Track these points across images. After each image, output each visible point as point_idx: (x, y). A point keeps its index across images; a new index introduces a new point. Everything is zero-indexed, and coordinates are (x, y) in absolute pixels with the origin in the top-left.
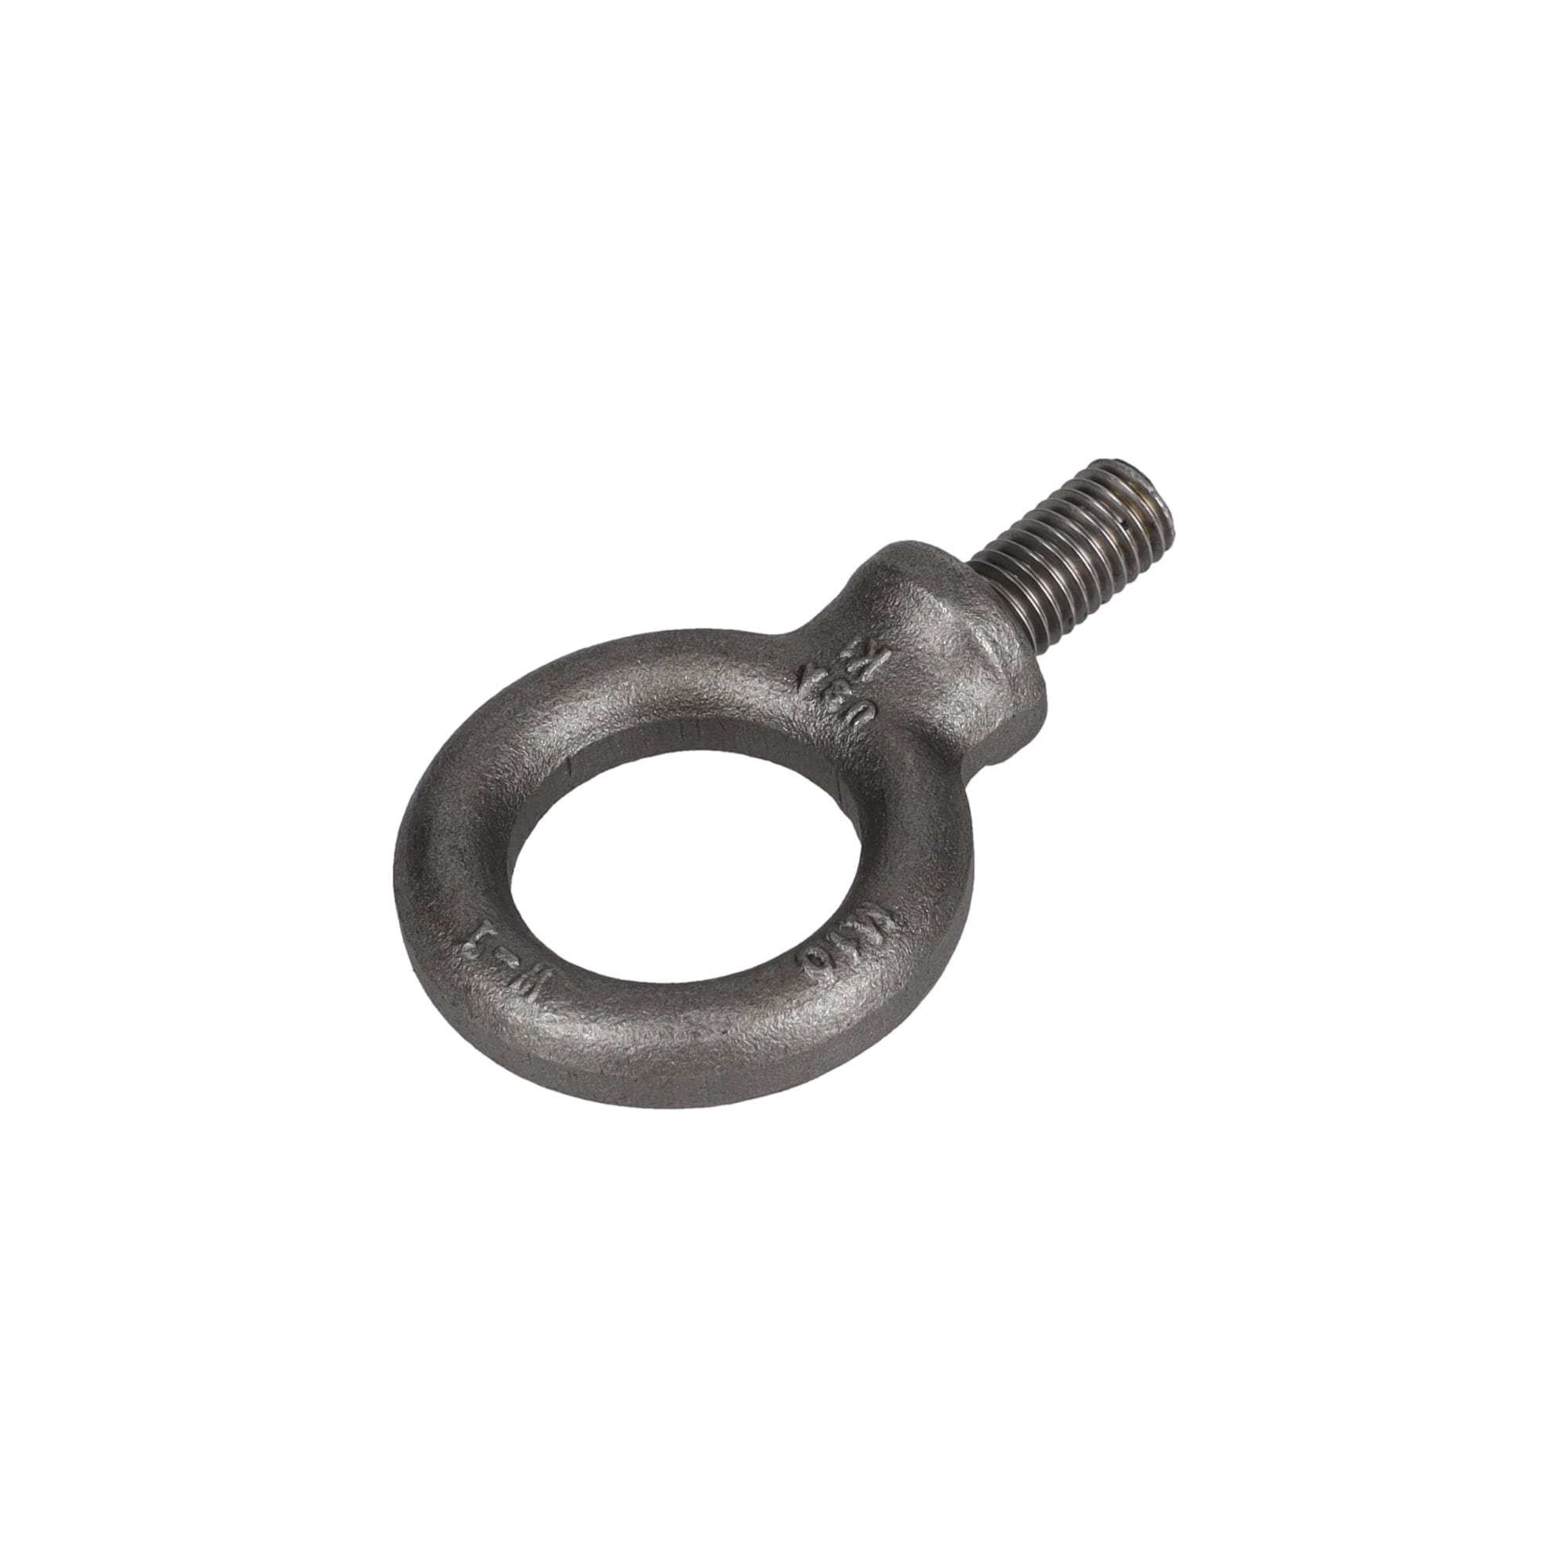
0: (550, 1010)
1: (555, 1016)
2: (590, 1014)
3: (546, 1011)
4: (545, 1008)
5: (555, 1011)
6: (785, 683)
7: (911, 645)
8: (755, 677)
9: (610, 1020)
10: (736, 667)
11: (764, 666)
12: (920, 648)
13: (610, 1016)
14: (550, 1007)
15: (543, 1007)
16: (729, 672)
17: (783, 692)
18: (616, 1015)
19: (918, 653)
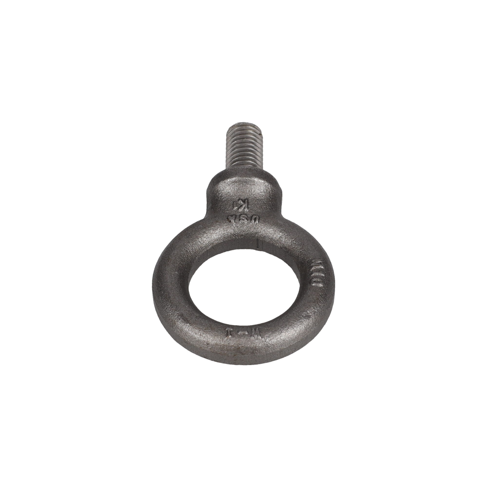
0: (268, 338)
1: (270, 338)
2: (279, 331)
3: (267, 339)
4: (266, 338)
5: (269, 337)
6: (227, 225)
7: (251, 195)
8: (217, 229)
9: (285, 329)
10: (210, 229)
11: (217, 225)
12: (254, 194)
13: (284, 329)
14: (267, 337)
15: (265, 338)
16: (210, 232)
17: (228, 228)
18: (285, 327)
19: (255, 196)
